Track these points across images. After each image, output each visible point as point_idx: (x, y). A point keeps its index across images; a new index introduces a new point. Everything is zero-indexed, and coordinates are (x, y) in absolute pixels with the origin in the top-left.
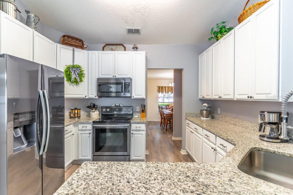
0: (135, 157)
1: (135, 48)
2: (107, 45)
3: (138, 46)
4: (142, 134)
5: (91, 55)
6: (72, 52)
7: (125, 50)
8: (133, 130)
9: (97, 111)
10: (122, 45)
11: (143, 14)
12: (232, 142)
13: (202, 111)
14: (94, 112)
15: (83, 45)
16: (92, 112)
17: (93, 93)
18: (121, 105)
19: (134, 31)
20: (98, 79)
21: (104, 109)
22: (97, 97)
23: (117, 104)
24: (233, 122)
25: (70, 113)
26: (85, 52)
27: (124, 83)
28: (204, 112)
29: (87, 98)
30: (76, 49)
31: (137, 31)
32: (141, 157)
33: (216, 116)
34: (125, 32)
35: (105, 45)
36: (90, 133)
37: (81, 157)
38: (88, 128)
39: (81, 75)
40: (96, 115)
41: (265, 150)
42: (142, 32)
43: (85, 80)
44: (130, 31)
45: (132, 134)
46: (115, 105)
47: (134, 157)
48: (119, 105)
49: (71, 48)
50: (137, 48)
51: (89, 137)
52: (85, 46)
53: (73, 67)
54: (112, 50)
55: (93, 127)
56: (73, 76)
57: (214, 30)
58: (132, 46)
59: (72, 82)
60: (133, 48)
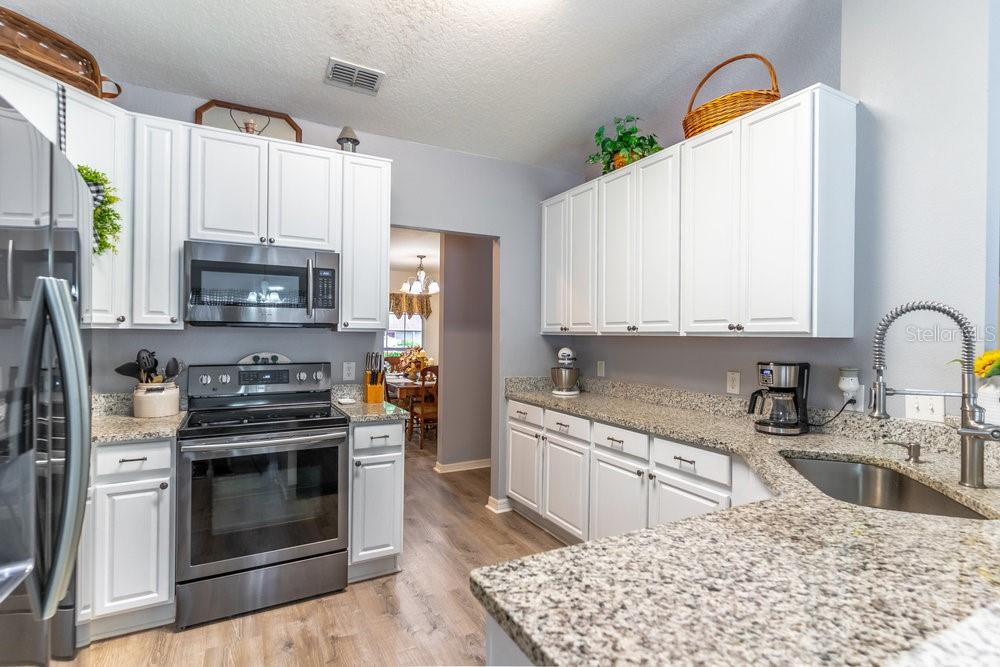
0: (365, 550)
1: (347, 141)
2: (216, 103)
3: (358, 135)
4: (393, 462)
5: (150, 134)
6: (53, 101)
7: (297, 139)
9: (172, 384)
10: (286, 117)
11: (412, 27)
12: (718, 446)
13: (556, 371)
14: (162, 389)
15: (97, 77)
16: (149, 390)
17: (160, 307)
18: (282, 359)
19: (356, 75)
20: (189, 245)
21: (204, 378)
22: (180, 326)
23: (262, 355)
24: (651, 397)
26: (118, 114)
27: (314, 270)
28: (565, 373)
30: (72, 92)
31: (368, 81)
32: (388, 545)
33: (589, 383)
34: (320, 71)
35: (206, 101)
36: (163, 486)
38: (149, 465)
40: (163, 404)
42: (385, 89)
43: (119, 242)
44: (341, 74)
45: (358, 464)
46: (256, 358)
47: (361, 554)
48: (275, 358)
50: (356, 142)
51: (158, 503)
52: (107, 87)
54: (247, 129)
55: (179, 455)
58: (337, 132)
60: (340, 141)
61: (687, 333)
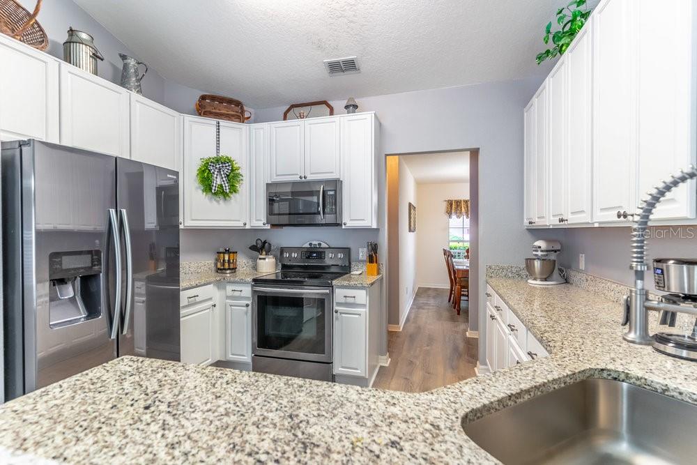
0: (342, 367)
1: (352, 107)
2: (293, 106)
3: (357, 101)
4: (360, 315)
5: (255, 133)
6: (214, 129)
7: (332, 113)
8: (339, 304)
9: (271, 256)
10: (325, 103)
13: (529, 262)
14: (264, 259)
15: (243, 112)
16: (260, 259)
17: (259, 220)
18: (324, 245)
20: (268, 185)
21: (285, 254)
22: (268, 227)
23: (314, 243)
25: (217, 260)
26: (244, 127)
27: (323, 191)
28: (537, 264)
29: (248, 227)
30: (223, 123)
31: (350, 66)
32: (357, 369)
33: (575, 277)
34: (325, 71)
35: (288, 107)
36: (247, 305)
37: (231, 356)
38: (243, 294)
39: (233, 177)
40: (268, 267)
41: (638, 379)
42: (363, 65)
43: (243, 187)
44: (335, 67)
45: (336, 312)
46: (310, 244)
47: (340, 369)
48: (320, 244)
49: (213, 121)
50: (356, 107)
51: (246, 313)
52: (246, 115)
53: (218, 160)
54: (301, 117)
55: (254, 292)
56: (218, 181)
57: (553, 30)
58: (345, 103)
59: (215, 194)
60: (347, 107)
61: (600, 223)
